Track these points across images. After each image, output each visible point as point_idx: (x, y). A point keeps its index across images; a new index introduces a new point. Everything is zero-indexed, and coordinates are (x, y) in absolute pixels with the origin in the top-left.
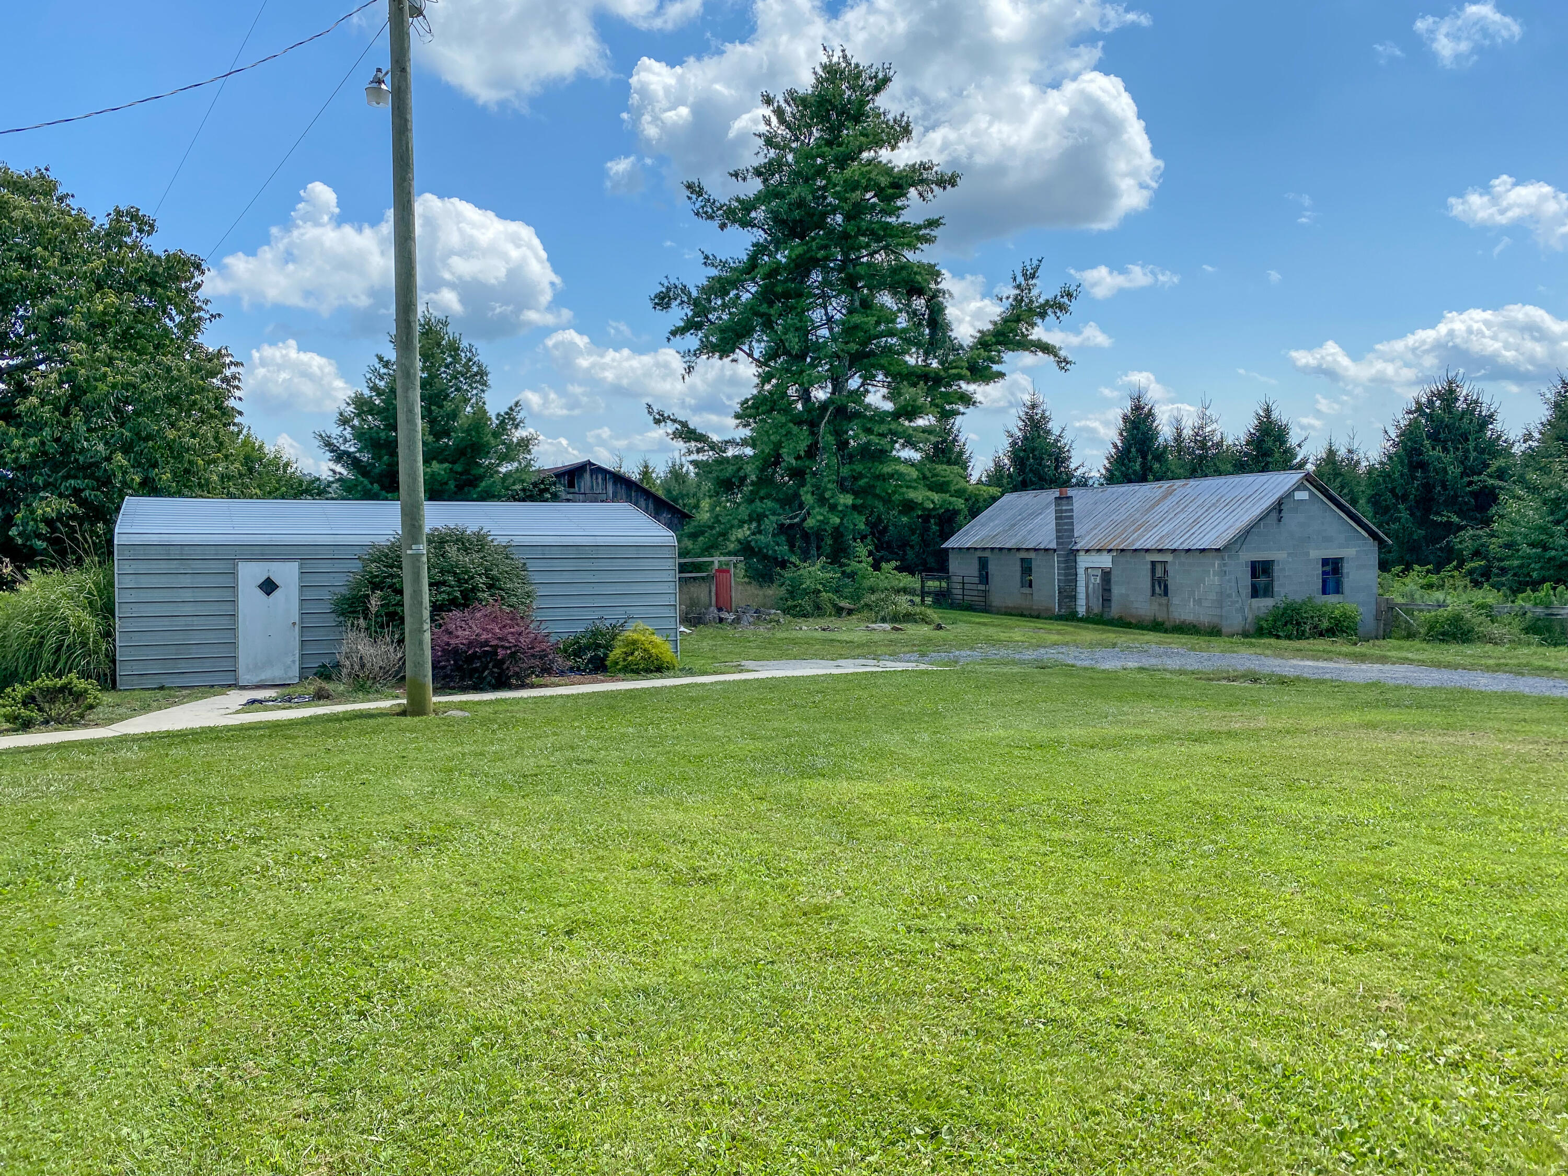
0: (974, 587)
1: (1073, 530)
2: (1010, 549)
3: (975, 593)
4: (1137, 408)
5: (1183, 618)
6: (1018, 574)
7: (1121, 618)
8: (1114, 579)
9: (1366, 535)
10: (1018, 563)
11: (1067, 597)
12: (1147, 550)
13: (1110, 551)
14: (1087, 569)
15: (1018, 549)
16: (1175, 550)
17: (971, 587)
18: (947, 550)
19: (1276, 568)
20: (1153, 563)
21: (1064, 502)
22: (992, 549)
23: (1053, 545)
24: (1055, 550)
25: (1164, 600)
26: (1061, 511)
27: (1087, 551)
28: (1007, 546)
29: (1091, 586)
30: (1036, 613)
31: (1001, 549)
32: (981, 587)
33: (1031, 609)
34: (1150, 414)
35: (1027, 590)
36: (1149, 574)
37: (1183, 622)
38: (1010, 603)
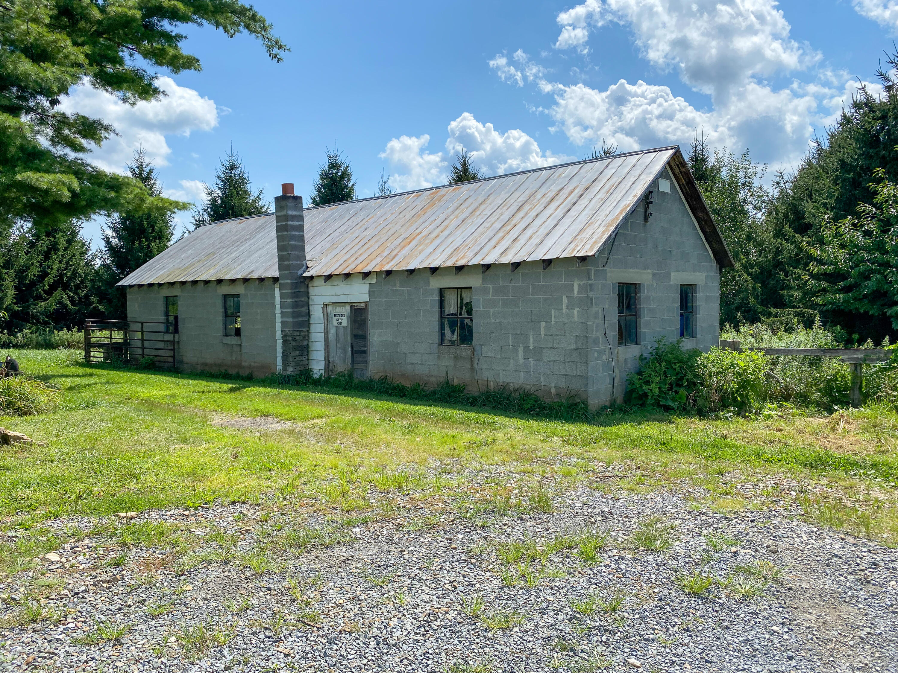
0: (160, 337)
1: (303, 249)
2: (206, 282)
3: (161, 345)
4: (334, 166)
5: (502, 380)
6: (220, 318)
7: (384, 380)
8: (371, 319)
9: (712, 256)
10: (220, 302)
11: (296, 349)
12: (434, 270)
13: (366, 275)
14: (326, 306)
15: (220, 282)
16: (488, 267)
17: (153, 337)
18: (124, 287)
19: (643, 295)
20: (442, 291)
21: (290, 203)
22: (183, 283)
23: (274, 272)
24: (275, 280)
25: (464, 351)
26: (287, 218)
27: (328, 278)
28: (203, 278)
29: (332, 331)
30: (246, 373)
31: (195, 283)
32: (169, 337)
33: (239, 366)
34: (346, 174)
35: (233, 340)
36: (436, 309)
37: (504, 387)
38: (209, 358)
